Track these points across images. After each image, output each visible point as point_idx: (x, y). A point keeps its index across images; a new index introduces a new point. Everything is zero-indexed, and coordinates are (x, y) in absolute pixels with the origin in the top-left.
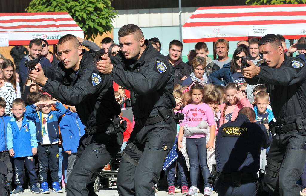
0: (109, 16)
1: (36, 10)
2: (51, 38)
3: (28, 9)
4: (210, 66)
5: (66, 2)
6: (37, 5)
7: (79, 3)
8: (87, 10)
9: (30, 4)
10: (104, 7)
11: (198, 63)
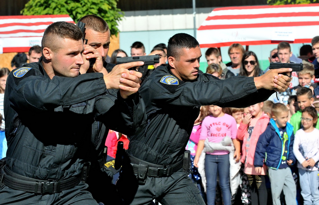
0: (115, 19)
1: (32, 13)
3: (23, 12)
5: (66, 3)
6: (33, 7)
7: (81, 4)
8: (90, 12)
9: (26, 5)
10: (109, 9)
11: (213, 71)
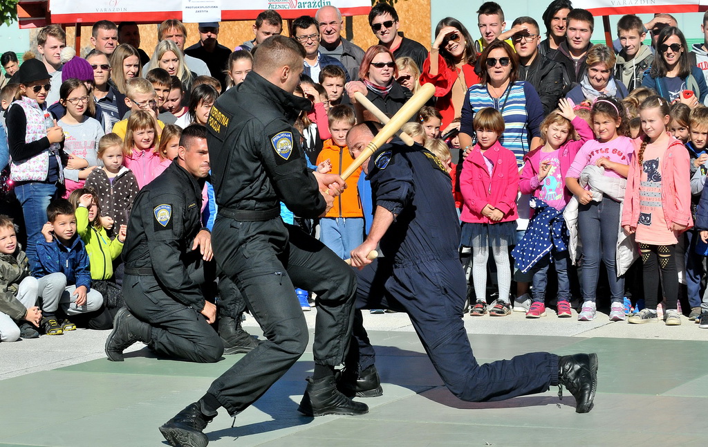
2: (306, 5)
4: (645, 64)
11: (597, 59)
